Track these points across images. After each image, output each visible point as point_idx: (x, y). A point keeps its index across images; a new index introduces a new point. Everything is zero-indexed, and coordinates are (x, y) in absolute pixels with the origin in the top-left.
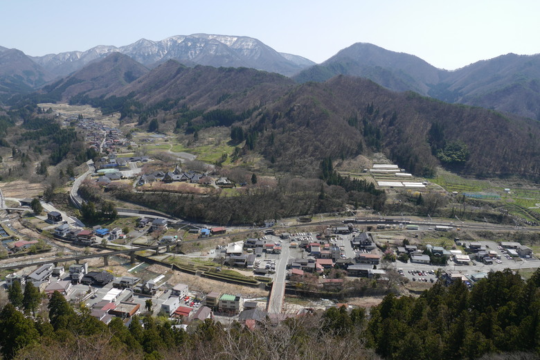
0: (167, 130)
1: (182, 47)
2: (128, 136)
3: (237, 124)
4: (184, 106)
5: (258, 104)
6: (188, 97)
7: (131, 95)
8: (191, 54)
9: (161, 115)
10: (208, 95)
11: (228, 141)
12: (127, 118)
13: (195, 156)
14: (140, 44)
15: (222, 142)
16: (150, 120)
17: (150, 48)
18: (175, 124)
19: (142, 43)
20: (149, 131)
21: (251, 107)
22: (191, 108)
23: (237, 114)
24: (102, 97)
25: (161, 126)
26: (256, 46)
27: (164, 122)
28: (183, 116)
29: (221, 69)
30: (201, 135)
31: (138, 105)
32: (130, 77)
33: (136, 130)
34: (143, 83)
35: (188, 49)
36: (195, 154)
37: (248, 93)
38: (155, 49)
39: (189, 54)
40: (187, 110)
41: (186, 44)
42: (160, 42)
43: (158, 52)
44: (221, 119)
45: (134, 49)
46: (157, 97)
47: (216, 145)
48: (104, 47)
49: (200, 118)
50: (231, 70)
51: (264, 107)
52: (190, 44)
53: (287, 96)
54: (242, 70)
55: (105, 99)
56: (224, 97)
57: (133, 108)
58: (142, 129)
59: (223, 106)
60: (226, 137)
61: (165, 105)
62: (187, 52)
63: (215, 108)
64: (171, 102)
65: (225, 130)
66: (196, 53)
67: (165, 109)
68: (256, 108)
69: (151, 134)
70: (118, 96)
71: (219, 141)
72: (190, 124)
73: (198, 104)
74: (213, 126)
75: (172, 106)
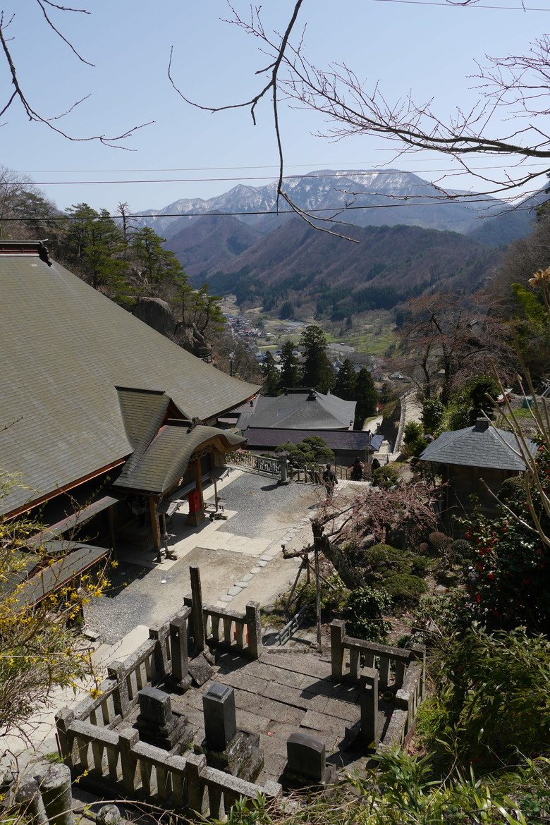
0: (306, 317)
1: (296, 193)
2: (260, 325)
3: (402, 307)
4: (321, 283)
5: (428, 277)
6: (325, 271)
7: (245, 270)
8: (311, 203)
9: (293, 296)
10: (353, 266)
11: (391, 328)
12: (246, 302)
13: (353, 349)
14: (236, 193)
15: (384, 330)
16: (281, 304)
17: (250, 199)
18: (314, 308)
19: (239, 191)
20: (281, 318)
21: (419, 282)
22: (333, 286)
23: (400, 292)
24: (203, 275)
25: (297, 311)
26: (408, 183)
27: (299, 306)
28: (323, 297)
29: (370, 229)
30: (355, 321)
31: (259, 284)
32: (236, 246)
33: (264, 317)
34: (259, 254)
35: (306, 195)
36: (352, 345)
37: (413, 263)
38: (259, 200)
39: (308, 204)
40: (329, 289)
41: (303, 189)
42: (265, 187)
43: (263, 203)
44: (378, 300)
45: (229, 201)
46: (282, 272)
47: (377, 334)
48: (187, 201)
49: (348, 299)
50: (384, 229)
51: (438, 282)
52: (308, 188)
53: (471, 268)
54: (401, 229)
55: (207, 277)
56: (377, 270)
57: (253, 288)
58: (272, 317)
59: (378, 282)
60: (388, 322)
61: (295, 283)
62: (305, 201)
63: (367, 285)
64: (303, 278)
65: (384, 315)
66: (317, 201)
67: (297, 289)
68: (425, 285)
69: (285, 323)
70: (226, 273)
71: (380, 330)
72: (335, 308)
73: (342, 281)
74: (368, 309)
75: (305, 285)
